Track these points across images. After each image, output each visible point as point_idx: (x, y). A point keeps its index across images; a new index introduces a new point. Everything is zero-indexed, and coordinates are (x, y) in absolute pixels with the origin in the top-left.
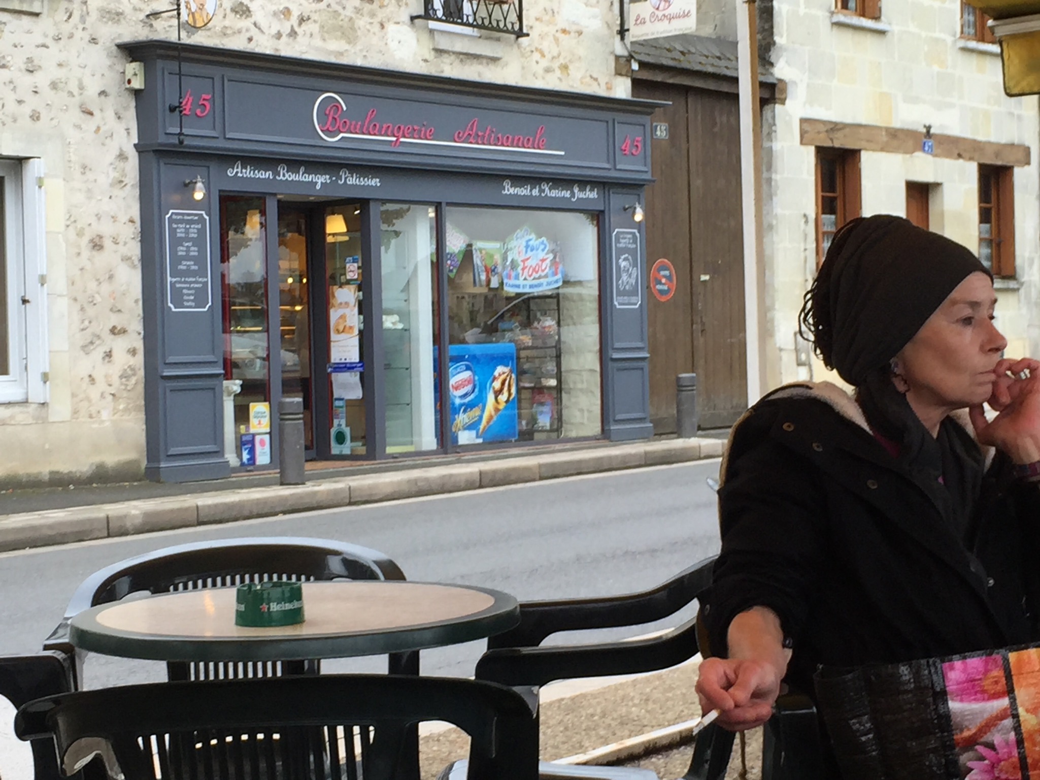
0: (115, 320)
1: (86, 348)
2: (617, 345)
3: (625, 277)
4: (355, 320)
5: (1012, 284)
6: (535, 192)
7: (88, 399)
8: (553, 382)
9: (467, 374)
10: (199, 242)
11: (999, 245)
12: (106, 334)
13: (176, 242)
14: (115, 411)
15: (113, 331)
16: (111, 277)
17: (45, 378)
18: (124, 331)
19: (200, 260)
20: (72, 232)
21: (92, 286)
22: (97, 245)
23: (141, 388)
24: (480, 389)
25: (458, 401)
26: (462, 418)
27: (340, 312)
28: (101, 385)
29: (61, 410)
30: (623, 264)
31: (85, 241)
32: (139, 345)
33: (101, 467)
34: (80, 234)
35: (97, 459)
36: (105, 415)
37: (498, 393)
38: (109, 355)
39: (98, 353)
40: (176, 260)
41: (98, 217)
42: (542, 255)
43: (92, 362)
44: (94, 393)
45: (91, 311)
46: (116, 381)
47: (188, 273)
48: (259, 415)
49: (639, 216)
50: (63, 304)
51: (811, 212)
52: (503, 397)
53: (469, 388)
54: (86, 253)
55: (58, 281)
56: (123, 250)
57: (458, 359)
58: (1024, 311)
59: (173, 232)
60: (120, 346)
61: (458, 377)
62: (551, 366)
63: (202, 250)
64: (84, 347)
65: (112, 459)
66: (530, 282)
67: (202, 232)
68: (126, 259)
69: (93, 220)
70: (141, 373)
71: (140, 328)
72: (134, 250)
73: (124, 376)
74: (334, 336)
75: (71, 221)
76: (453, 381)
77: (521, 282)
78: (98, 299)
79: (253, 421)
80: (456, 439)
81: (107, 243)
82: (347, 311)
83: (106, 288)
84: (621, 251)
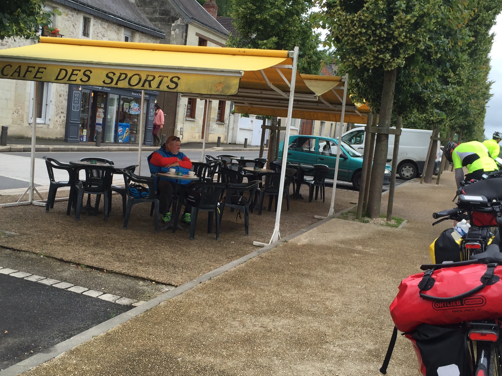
0: (62, 110)
1: (57, 115)
2: (149, 126)
3: (151, 113)
4: (102, 116)
5: (223, 123)
6: (137, 95)
7: (56, 125)
8: (135, 132)
9: (122, 129)
10: (78, 98)
11: (221, 115)
12: (60, 113)
13: (75, 97)
14: (60, 128)
15: (62, 112)
16: (62, 102)
17: (50, 120)
18: (63, 113)
19: (78, 101)
20: (56, 94)
21: (59, 103)
22: (60, 96)
23: (65, 124)
24: (123, 132)
25: (120, 134)
26: (120, 137)
27: (99, 113)
28: (58, 122)
29: (51, 126)
30: (151, 111)
31: (58, 95)
32: (66, 116)
33: (57, 138)
34: (58, 93)
35: (56, 136)
36: (58, 128)
37: (126, 133)
38: (60, 117)
39: (58, 117)
40: (74, 101)
41: (61, 90)
42: (137, 107)
43: (57, 118)
44: (57, 124)
45: (58, 108)
46: (61, 122)
47: (76, 103)
48: (85, 132)
49: (156, 102)
50: (54, 106)
51: (187, 104)
52: (127, 134)
53: (122, 131)
54: (58, 97)
55: (53, 102)
56: (65, 97)
57: (120, 125)
58: (225, 129)
59: (74, 95)
60: (62, 115)
61: (120, 129)
62: (135, 129)
63: (79, 99)
64: (56, 115)
65: (59, 137)
66: (134, 112)
67: (79, 96)
68: (65, 99)
69: (60, 91)
70: (65, 121)
71: (66, 112)
72: (67, 97)
73: (62, 121)
74: (97, 118)
75: (57, 91)
76: (119, 130)
77: (133, 112)
78: (59, 106)
79: (84, 133)
80: (118, 141)
81: (62, 96)
82: (101, 113)
83: (61, 104)
84: (152, 108)
